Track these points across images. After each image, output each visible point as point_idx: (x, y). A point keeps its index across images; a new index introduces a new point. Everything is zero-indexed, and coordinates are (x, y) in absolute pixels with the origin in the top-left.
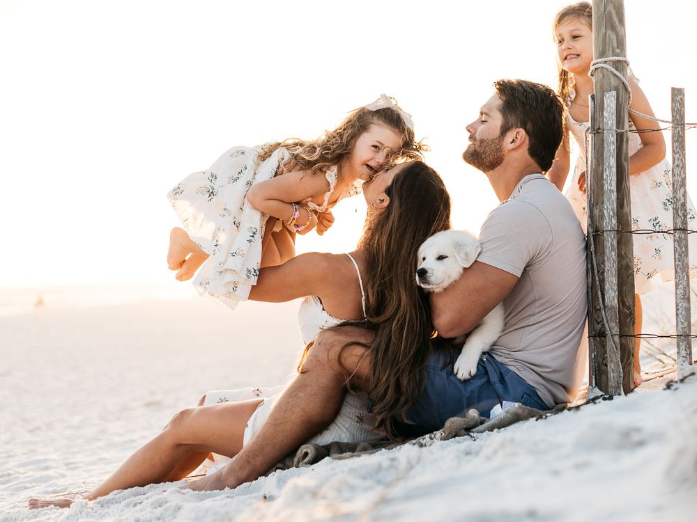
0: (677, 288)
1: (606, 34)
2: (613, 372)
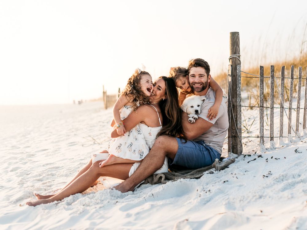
0: (260, 123)
1: (236, 47)
2: (239, 148)
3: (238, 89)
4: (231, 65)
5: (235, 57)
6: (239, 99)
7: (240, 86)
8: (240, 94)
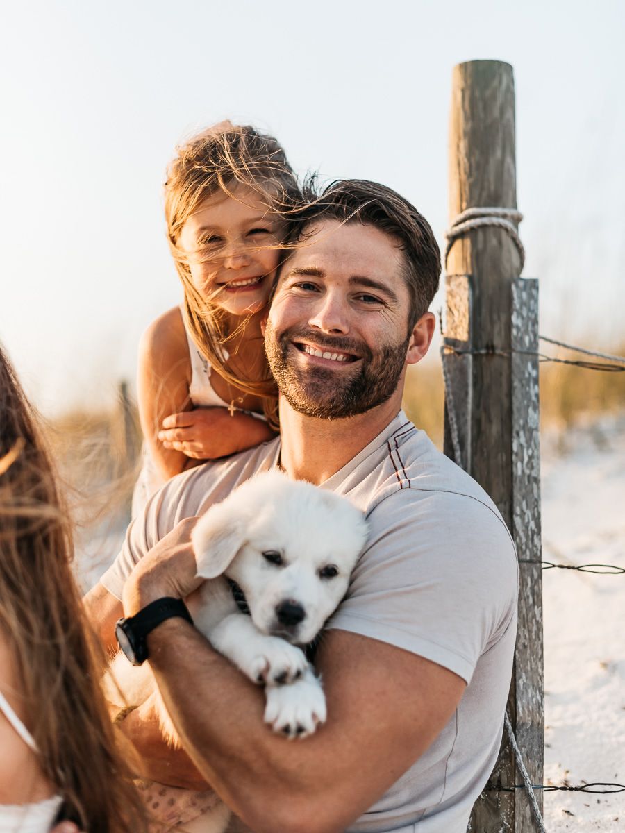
3: (523, 440)
4: (471, 280)
5: (495, 220)
6: (528, 513)
7: (531, 424)
8: (537, 480)
